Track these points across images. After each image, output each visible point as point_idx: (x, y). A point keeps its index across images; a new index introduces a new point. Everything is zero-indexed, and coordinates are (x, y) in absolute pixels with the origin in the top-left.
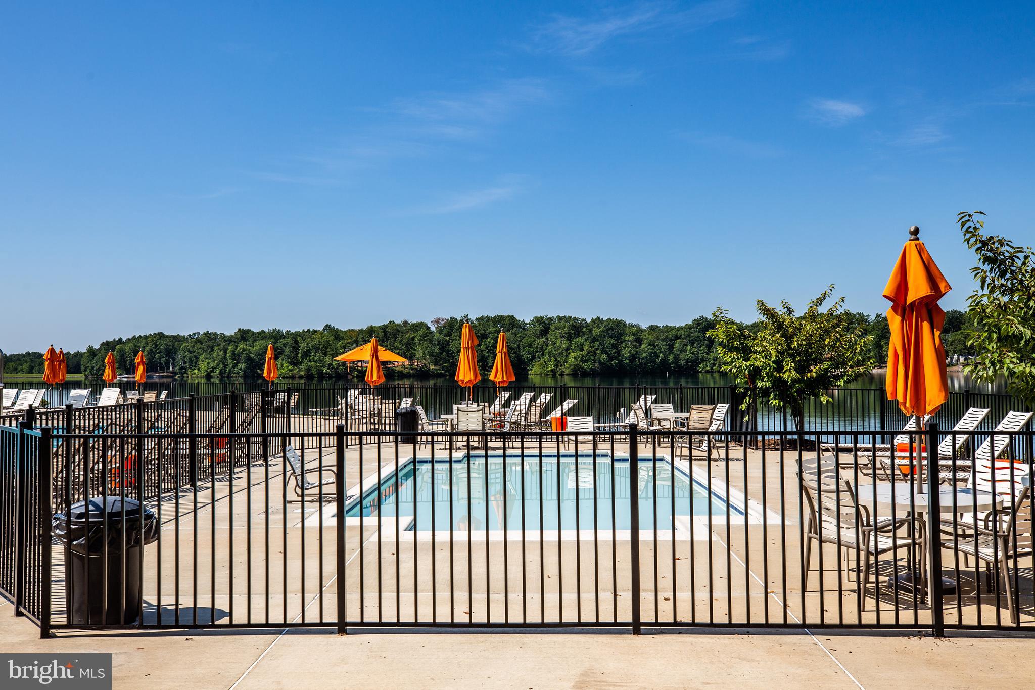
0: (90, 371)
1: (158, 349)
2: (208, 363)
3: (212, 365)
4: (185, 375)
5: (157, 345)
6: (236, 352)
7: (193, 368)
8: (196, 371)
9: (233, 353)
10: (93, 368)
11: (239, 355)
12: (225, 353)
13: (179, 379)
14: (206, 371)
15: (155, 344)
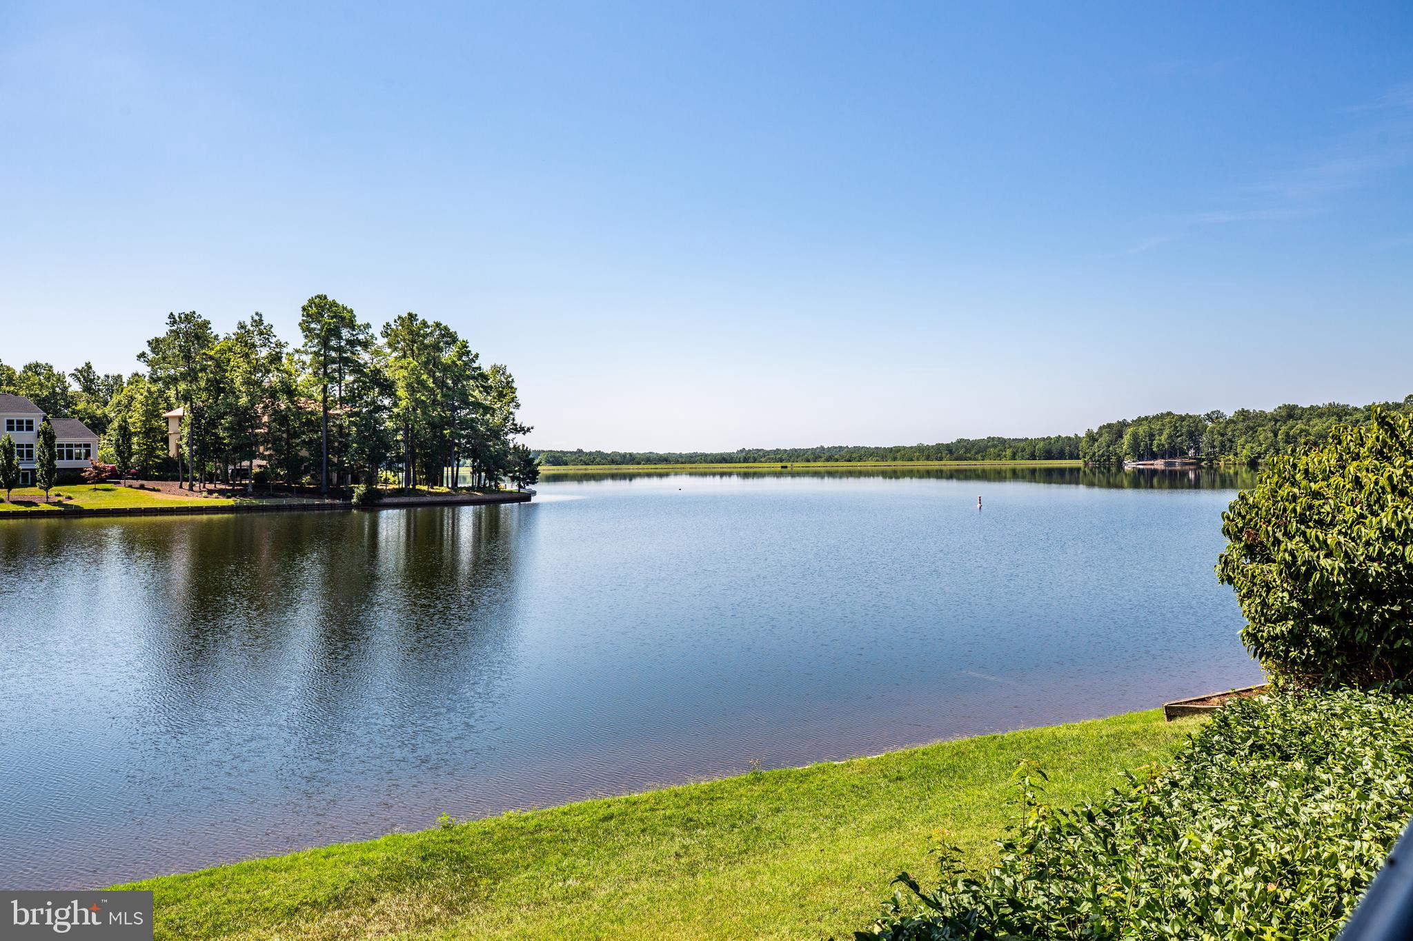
0: (1091, 458)
1: (1178, 431)
2: (1252, 448)
3: (1258, 449)
4: (1215, 462)
5: (1177, 427)
6: (1291, 433)
7: (1226, 453)
8: (1231, 457)
9: (1287, 435)
10: (1094, 454)
11: (1295, 437)
12: (1276, 435)
13: (1206, 466)
14: (1250, 457)
15: (1174, 425)
